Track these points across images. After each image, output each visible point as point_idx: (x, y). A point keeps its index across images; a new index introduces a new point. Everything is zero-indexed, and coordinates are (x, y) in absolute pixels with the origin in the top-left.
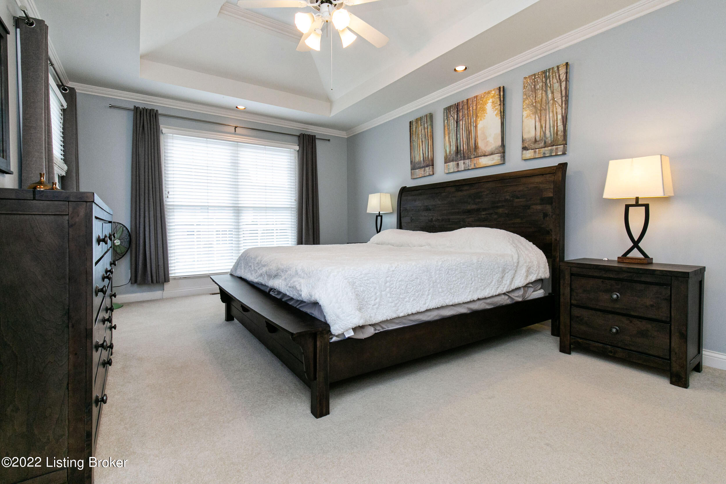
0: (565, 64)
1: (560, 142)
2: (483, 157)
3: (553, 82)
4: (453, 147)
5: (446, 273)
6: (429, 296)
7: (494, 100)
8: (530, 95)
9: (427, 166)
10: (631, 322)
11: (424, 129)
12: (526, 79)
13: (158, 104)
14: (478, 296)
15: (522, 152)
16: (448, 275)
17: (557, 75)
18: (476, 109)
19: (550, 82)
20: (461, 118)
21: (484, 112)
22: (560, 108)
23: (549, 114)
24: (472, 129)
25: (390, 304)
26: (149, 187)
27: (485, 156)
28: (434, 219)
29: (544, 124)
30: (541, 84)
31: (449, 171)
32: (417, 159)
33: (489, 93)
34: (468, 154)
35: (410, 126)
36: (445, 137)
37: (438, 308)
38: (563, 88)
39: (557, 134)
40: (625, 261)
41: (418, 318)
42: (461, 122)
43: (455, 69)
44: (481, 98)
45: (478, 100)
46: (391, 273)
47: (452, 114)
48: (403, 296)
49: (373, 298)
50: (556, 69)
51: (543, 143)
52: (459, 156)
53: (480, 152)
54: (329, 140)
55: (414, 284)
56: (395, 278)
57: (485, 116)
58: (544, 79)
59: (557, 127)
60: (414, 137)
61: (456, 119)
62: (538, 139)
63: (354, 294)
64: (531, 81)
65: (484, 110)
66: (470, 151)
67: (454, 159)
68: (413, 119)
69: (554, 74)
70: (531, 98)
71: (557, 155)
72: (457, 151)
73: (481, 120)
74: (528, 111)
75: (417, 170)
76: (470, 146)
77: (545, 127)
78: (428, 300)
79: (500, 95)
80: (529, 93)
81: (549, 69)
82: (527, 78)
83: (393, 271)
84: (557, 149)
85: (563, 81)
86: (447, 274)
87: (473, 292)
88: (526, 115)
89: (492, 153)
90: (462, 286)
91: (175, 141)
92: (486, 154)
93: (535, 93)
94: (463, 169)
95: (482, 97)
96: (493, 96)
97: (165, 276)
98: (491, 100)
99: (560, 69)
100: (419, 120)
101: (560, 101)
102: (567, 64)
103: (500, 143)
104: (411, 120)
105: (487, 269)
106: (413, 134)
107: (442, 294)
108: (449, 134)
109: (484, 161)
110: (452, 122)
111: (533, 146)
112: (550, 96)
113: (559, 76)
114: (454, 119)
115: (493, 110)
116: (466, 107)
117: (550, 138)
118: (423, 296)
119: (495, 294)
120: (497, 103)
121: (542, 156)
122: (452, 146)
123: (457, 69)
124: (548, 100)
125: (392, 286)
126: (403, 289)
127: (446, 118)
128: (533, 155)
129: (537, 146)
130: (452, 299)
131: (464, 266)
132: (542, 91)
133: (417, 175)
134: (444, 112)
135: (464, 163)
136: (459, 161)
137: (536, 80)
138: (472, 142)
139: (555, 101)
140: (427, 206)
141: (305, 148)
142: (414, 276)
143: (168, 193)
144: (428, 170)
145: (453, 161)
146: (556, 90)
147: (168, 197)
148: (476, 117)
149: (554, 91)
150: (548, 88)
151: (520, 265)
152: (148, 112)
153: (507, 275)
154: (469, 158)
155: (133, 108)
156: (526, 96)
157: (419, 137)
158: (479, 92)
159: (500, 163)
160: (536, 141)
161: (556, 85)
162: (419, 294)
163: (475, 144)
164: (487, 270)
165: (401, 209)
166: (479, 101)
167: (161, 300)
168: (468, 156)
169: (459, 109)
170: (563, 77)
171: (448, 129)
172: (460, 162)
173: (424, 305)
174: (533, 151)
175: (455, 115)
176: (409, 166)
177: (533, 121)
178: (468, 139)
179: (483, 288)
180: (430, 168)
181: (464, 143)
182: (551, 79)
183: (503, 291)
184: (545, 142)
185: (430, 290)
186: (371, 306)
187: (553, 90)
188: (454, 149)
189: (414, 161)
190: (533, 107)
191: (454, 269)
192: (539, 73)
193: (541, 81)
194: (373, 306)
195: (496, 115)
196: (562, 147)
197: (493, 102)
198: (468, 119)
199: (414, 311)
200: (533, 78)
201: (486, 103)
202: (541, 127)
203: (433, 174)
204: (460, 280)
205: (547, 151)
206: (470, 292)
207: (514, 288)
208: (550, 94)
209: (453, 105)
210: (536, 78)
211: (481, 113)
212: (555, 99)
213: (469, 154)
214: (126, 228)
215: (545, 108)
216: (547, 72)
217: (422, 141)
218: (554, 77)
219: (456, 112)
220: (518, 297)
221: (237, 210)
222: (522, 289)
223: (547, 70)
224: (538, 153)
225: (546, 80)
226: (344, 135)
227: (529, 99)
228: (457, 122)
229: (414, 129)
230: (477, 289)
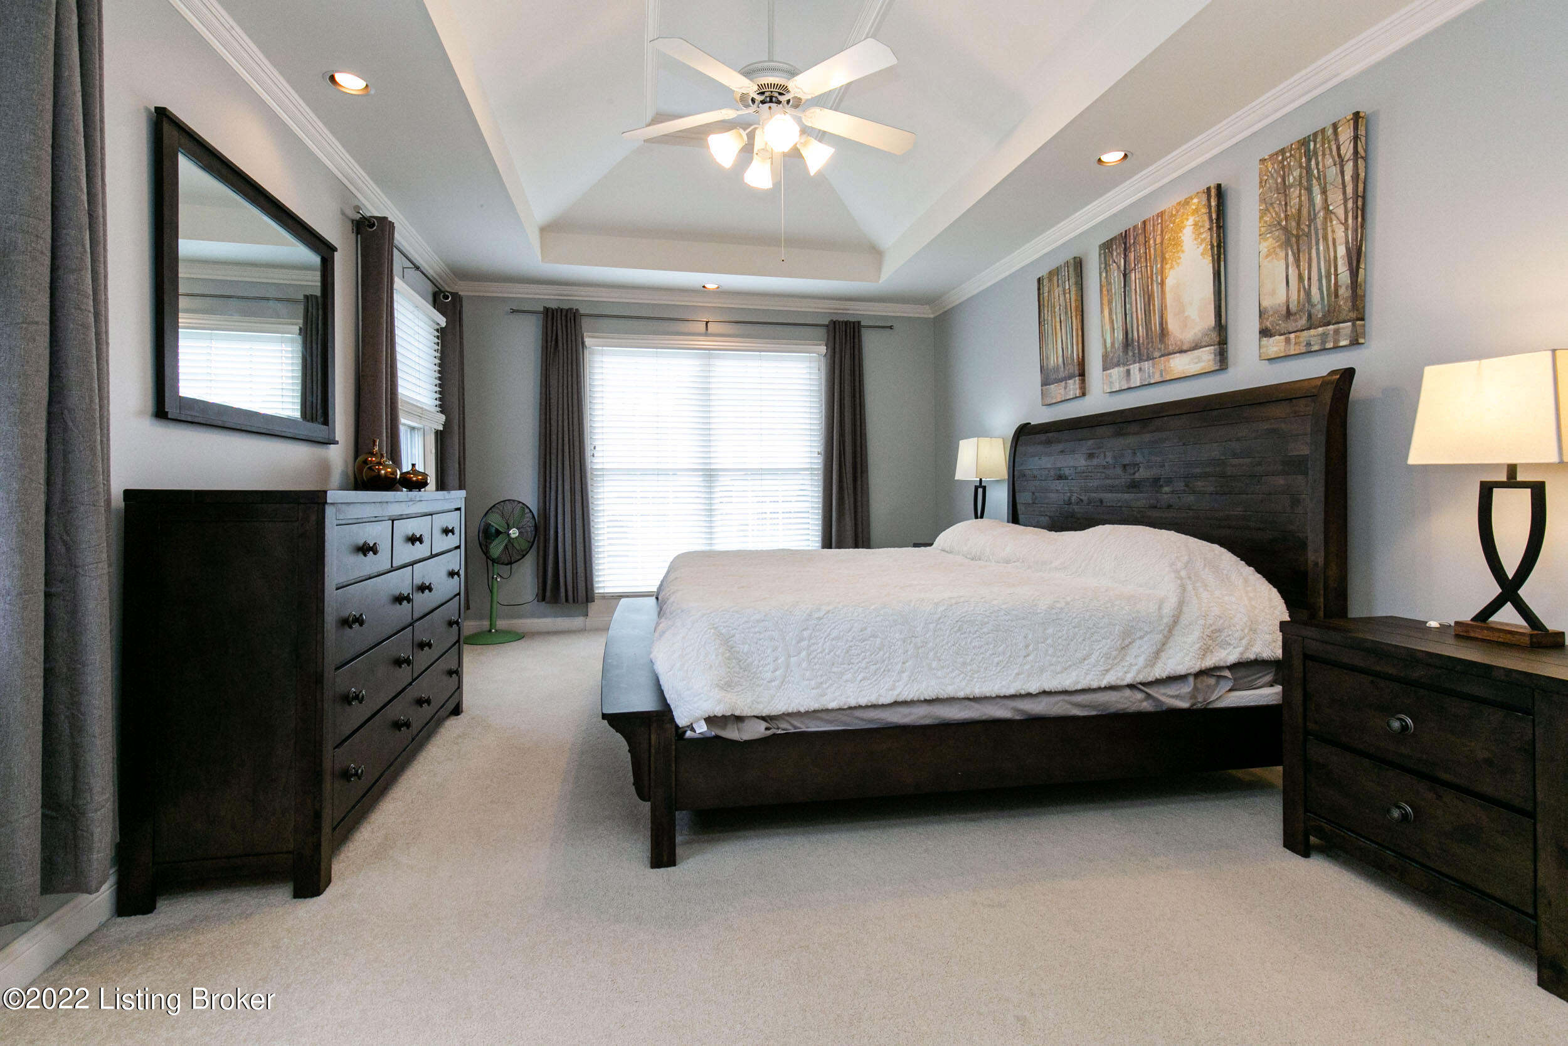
0: (1351, 116)
1: (1344, 313)
2: (1178, 355)
3: (1324, 166)
4: (1118, 333)
5: (956, 629)
6: (905, 675)
7: (1197, 219)
8: (1273, 200)
9: (1071, 377)
10: (1439, 797)
11: (1064, 294)
12: (1264, 164)
13: (580, 298)
14: (1041, 684)
15: (1260, 341)
16: (958, 634)
17: (1334, 148)
18: (1162, 243)
19: (1317, 164)
20: (1133, 265)
21: (1177, 248)
22: (1342, 228)
23: (1317, 244)
24: (1155, 290)
25: (806, 682)
26: (563, 440)
27: (1181, 351)
28: (1073, 499)
29: (1306, 272)
30: (1296, 173)
31: (1111, 388)
32: (1052, 362)
33: (1187, 202)
34: (1148, 349)
35: (1039, 289)
36: (1102, 312)
37: (926, 701)
38: (1348, 178)
39: (1337, 296)
40: (1472, 635)
41: (878, 717)
42: (1133, 274)
43: (1100, 160)
44: (1172, 215)
45: (1166, 221)
46: (813, 622)
47: (1114, 257)
48: (840, 669)
49: (771, 667)
50: (1330, 132)
51: (1305, 318)
52: (1130, 354)
53: (1171, 342)
54: (891, 327)
55: (867, 647)
56: (823, 633)
57: (1180, 258)
58: (1304, 160)
59: (1336, 275)
60: (1046, 312)
61: (1122, 268)
62: (1293, 307)
63: (720, 657)
64: (1276, 166)
65: (1177, 243)
66: (1152, 342)
67: (1122, 361)
68: (1043, 272)
69: (1326, 145)
70: (1277, 209)
71: (1336, 348)
72: (1127, 343)
73: (1172, 267)
74: (1270, 240)
75: (1052, 386)
76: (1151, 329)
77: (1309, 279)
78: (900, 683)
79: (1209, 206)
80: (1271, 197)
81: (1315, 135)
82: (1265, 160)
83: (820, 619)
84: (1337, 332)
85: (1347, 161)
86: (956, 632)
87: (1029, 676)
88: (1266, 250)
89: (1196, 346)
90: (996, 660)
91: (606, 359)
92: (1185, 348)
93: (1286, 195)
94: (1138, 384)
95: (1174, 213)
96: (1196, 211)
97: (587, 592)
98: (1191, 221)
99: (1339, 130)
100: (1054, 273)
101: (1340, 212)
102: (1357, 116)
103: (1211, 321)
104: (1040, 276)
105: (1075, 627)
106: (1044, 305)
107: (939, 674)
108: (1110, 302)
109: (1180, 364)
110: (1116, 274)
111: (1283, 326)
112: (1318, 199)
113: (1338, 149)
114: (1119, 267)
115: (1195, 242)
116: (1141, 239)
117: (1319, 306)
118: (890, 674)
119: (1095, 685)
120: (1203, 226)
121: (1303, 350)
122: (1116, 331)
123: (1104, 158)
124: (1314, 210)
125: (815, 647)
126: (839, 657)
127: (1103, 266)
128: (1282, 348)
129: (1292, 326)
130: (966, 686)
131: (1007, 618)
132: (1300, 190)
133: (1052, 398)
134: (1100, 255)
135: (1140, 369)
136: (1130, 364)
137: (1285, 163)
138: (1156, 320)
139: (1331, 212)
140: (1060, 469)
141: (837, 350)
142: (868, 631)
143: (595, 448)
144: (1072, 387)
145: (1118, 365)
146: (1331, 184)
147: (593, 456)
148: (1162, 262)
149: (1328, 185)
150: (1314, 181)
151: (1184, 620)
152: (564, 313)
153: (1138, 642)
154: (1150, 358)
155: (542, 309)
156: (1266, 204)
157: (1055, 312)
158: (1167, 204)
159: (1212, 369)
160: (1289, 314)
161: (1332, 172)
162: (880, 669)
163: (1161, 324)
164: (1077, 629)
165: (1016, 473)
166: (1168, 223)
167: (582, 631)
168: (1148, 354)
169: (1128, 245)
170: (1347, 150)
171: (1108, 291)
172: (1132, 366)
173: (891, 692)
174: (1282, 337)
175: (1120, 260)
176: (1037, 378)
177: (1283, 263)
178: (1148, 313)
179: (1059, 668)
180: (1075, 381)
181: (1140, 323)
182: (1320, 158)
183: (1123, 680)
184: (1310, 316)
185: (907, 661)
186: (765, 682)
187: (1325, 184)
188: (1121, 337)
189: (1047, 365)
190: (1281, 232)
191: (977, 623)
192: (1292, 145)
193: (1297, 164)
194: (769, 682)
195: (1202, 254)
196: (1347, 327)
197: (1195, 225)
198: (1147, 266)
199: (863, 701)
200: (1280, 158)
201: (1181, 228)
202: (1300, 277)
203: (1084, 394)
204: (991, 646)
205: (1315, 339)
206: (1018, 674)
207: (1164, 675)
208: (1319, 196)
209: (1115, 237)
210: (1287, 159)
211: (1171, 252)
212: (1331, 208)
213: (1151, 349)
214: (531, 511)
215: (1306, 230)
216: (1309, 141)
217: (1061, 322)
218: (1327, 152)
219: (1122, 252)
220: (1177, 698)
221: (710, 475)
222: (1191, 679)
223: (1309, 136)
224: (1296, 344)
225: (1309, 161)
226: (927, 312)
227: (1272, 210)
228: (1125, 275)
229: (1046, 294)
230: (1042, 670)
